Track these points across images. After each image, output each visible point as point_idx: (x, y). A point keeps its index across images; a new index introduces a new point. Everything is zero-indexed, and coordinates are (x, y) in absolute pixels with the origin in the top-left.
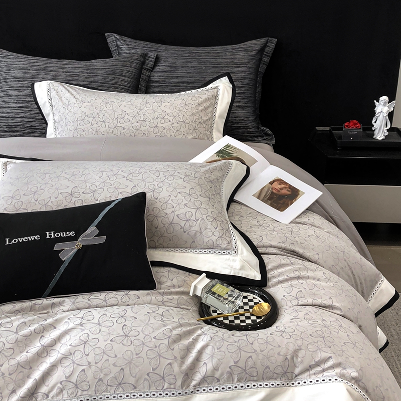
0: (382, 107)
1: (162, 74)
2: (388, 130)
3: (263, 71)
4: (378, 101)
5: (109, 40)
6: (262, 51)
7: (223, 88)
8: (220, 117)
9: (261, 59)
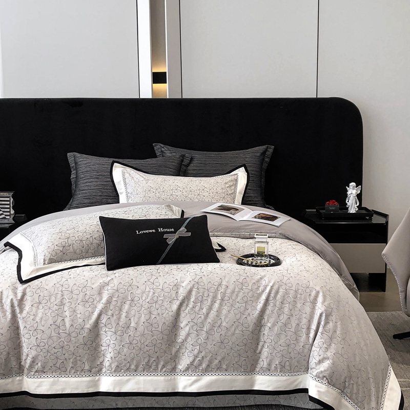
0: (352, 191)
1: (196, 168)
2: (357, 207)
3: (265, 168)
4: (348, 187)
5: (155, 148)
6: (264, 153)
7: (241, 175)
8: (239, 193)
9: (263, 159)
